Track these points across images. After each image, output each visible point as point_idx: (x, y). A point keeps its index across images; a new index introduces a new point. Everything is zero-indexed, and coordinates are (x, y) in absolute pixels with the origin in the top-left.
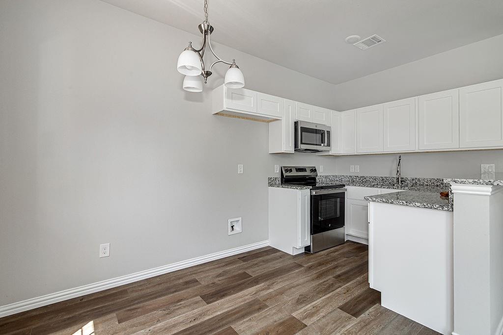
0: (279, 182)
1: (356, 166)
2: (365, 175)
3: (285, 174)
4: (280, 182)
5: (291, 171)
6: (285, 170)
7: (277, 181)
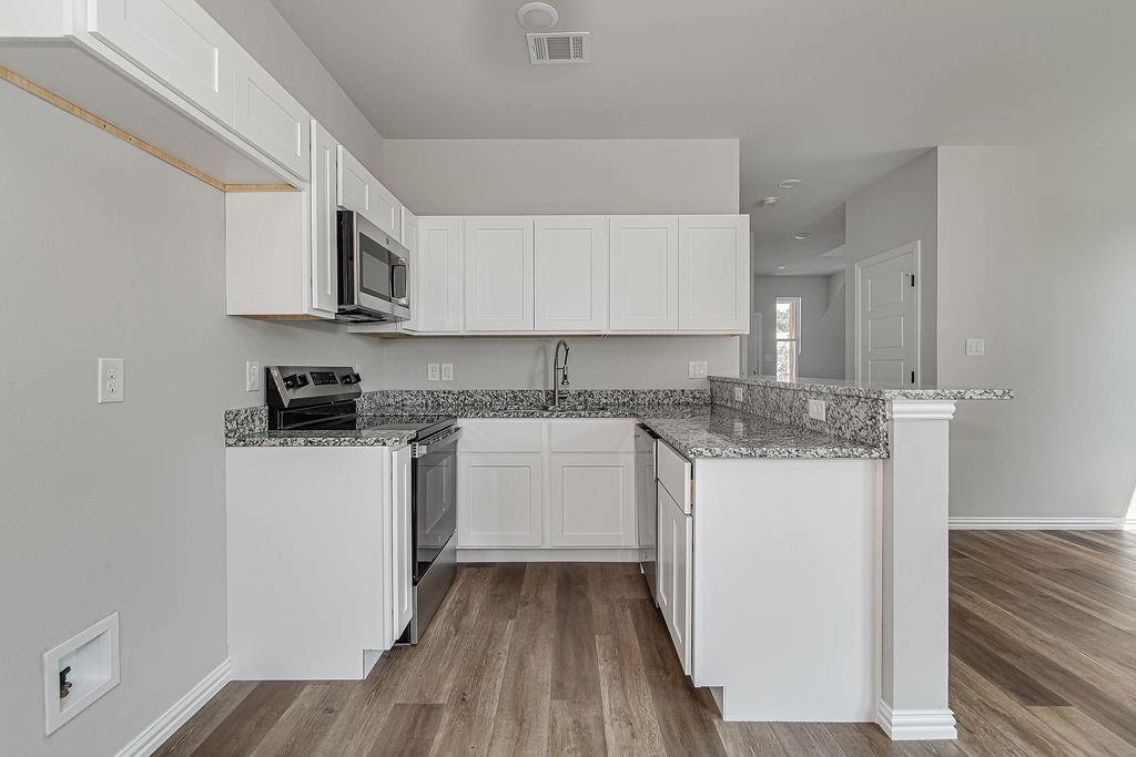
0: (261, 424)
1: (444, 366)
2: (470, 388)
3: (287, 396)
4: (265, 425)
5: (304, 381)
6: (285, 380)
7: (257, 423)
